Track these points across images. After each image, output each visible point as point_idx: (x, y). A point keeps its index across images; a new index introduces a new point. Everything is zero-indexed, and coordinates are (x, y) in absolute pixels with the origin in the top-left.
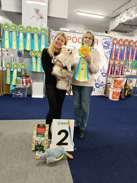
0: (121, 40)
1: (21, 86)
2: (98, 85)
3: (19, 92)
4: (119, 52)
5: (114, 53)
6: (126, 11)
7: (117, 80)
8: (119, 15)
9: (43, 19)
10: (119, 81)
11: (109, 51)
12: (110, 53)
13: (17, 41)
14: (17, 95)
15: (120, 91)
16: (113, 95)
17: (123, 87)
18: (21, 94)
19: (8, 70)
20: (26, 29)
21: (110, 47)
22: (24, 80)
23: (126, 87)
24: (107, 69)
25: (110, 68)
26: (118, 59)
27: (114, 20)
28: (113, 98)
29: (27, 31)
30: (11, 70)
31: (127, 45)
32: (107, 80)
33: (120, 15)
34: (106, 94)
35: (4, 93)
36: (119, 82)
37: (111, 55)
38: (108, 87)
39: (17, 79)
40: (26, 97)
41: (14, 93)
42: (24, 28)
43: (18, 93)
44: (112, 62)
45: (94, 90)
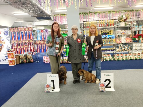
2: (7, 57)
5: (13, 37)
11: (9, 36)
21: (8, 34)
24: (10, 47)
26: (17, 40)
44: (13, 42)
45: (5, 60)
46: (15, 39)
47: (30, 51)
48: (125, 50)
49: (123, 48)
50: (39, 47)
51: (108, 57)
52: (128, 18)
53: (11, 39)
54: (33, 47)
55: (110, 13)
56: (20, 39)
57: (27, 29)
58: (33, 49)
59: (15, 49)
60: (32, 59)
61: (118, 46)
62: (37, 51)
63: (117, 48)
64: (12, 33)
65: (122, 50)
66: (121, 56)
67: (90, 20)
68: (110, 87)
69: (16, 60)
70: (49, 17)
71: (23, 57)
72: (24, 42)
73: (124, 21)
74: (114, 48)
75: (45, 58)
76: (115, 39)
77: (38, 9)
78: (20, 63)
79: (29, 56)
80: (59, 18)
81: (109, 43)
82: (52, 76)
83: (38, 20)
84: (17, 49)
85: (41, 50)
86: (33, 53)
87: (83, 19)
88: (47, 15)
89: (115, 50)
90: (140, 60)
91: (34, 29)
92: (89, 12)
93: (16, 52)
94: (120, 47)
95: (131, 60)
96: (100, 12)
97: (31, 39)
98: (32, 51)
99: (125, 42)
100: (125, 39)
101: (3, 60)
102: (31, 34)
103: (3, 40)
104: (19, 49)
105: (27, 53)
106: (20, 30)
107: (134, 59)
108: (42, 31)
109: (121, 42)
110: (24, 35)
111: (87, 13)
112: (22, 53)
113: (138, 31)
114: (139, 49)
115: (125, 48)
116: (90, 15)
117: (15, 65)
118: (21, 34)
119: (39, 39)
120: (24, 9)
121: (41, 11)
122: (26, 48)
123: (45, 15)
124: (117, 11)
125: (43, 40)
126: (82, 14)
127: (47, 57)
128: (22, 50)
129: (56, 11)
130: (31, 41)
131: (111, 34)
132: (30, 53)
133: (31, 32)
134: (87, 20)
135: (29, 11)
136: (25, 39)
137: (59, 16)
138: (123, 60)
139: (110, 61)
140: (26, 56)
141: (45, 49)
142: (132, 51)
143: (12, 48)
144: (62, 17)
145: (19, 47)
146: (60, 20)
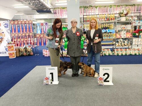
2: (7, 50)
5: (13, 30)
11: (9, 29)
21: (9, 26)
24: (11, 40)
26: (17, 33)
44: (13, 35)
45: (5, 53)
46: (15, 31)
47: (30, 44)
48: (125, 45)
49: (123, 43)
50: (39, 40)
51: (107, 52)
52: (129, 12)
53: (11, 31)
54: (33, 40)
55: (111, 7)
56: (20, 32)
57: (27, 22)
58: (32, 42)
59: (15, 42)
60: (31, 52)
61: (118, 41)
62: (37, 44)
63: (117, 43)
64: (12, 25)
65: (122, 45)
66: (121, 51)
67: (90, 14)
68: (108, 81)
69: (16, 52)
70: (50, 10)
71: (23, 50)
72: (24, 34)
73: (125, 16)
74: (114, 43)
75: (45, 51)
76: (115, 33)
77: (38, 2)
78: (20, 56)
79: (29, 49)
80: (60, 11)
81: (109, 38)
82: (51, 69)
83: (38, 14)
84: (17, 42)
85: (40, 44)
86: (33, 46)
87: (84, 13)
88: (47, 8)
89: (114, 45)
90: (139, 55)
91: (34, 22)
92: (90, 6)
93: (16, 45)
94: (119, 42)
95: (131, 55)
96: (100, 6)
97: (31, 32)
98: (32, 44)
99: (125, 37)
100: (125, 33)
101: (3, 53)
102: (31, 27)
103: (3, 33)
104: (19, 42)
105: (27, 46)
106: (20, 22)
107: (134, 54)
108: (42, 24)
109: (121, 36)
110: (24, 28)
111: (88, 7)
112: (22, 46)
113: (139, 26)
114: (139, 44)
115: (125, 43)
116: (90, 9)
117: (15, 57)
118: (21, 27)
119: (39, 32)
120: (24, 2)
121: (42, 4)
122: (26, 41)
123: (45, 9)
124: (118, 6)
125: (43, 33)
126: (82, 8)
127: (47, 50)
128: (22, 43)
129: (56, 4)
130: (31, 34)
131: (111, 28)
132: (30, 46)
133: (31, 24)
134: (88, 14)
135: (30, 4)
136: (25, 32)
137: (59, 9)
138: (122, 55)
139: (109, 55)
140: (26, 49)
141: (44, 42)
142: (132, 46)
143: (12, 41)
144: (62, 11)
145: (19, 40)
146: (60, 13)
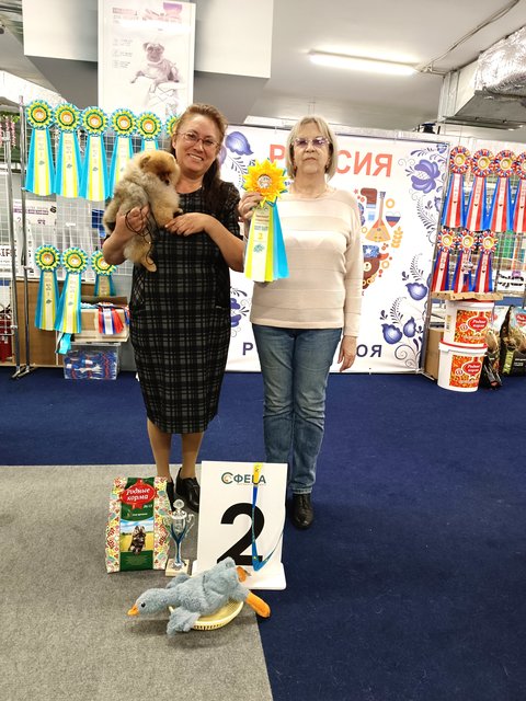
0: (483, 153)
1: (94, 337)
2: (392, 334)
3: (88, 362)
4: (477, 201)
6: (502, 41)
7: (470, 310)
8: (476, 59)
9: (177, 81)
10: (476, 313)
11: (436, 199)
12: (440, 206)
13: (79, 169)
14: (83, 370)
15: (482, 353)
16: (453, 369)
17: (496, 339)
18: (97, 369)
19: (49, 277)
20: (114, 120)
22: (107, 313)
23: (506, 339)
25: (442, 266)
27: (455, 81)
28: (452, 383)
29: (116, 128)
30: (59, 279)
31: (508, 172)
32: (429, 312)
33: (479, 61)
34: (425, 367)
35: (34, 365)
36: (477, 319)
37: (443, 214)
38: (434, 338)
39: (80, 313)
40: (115, 378)
41: (69, 366)
42: (104, 118)
43: (85, 366)
56: (494, 226)
101: (362, 351)
106: (505, 165)
